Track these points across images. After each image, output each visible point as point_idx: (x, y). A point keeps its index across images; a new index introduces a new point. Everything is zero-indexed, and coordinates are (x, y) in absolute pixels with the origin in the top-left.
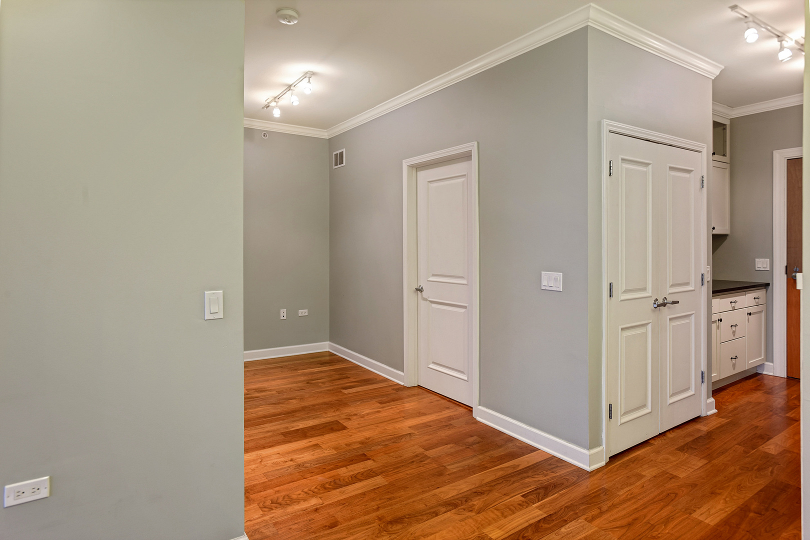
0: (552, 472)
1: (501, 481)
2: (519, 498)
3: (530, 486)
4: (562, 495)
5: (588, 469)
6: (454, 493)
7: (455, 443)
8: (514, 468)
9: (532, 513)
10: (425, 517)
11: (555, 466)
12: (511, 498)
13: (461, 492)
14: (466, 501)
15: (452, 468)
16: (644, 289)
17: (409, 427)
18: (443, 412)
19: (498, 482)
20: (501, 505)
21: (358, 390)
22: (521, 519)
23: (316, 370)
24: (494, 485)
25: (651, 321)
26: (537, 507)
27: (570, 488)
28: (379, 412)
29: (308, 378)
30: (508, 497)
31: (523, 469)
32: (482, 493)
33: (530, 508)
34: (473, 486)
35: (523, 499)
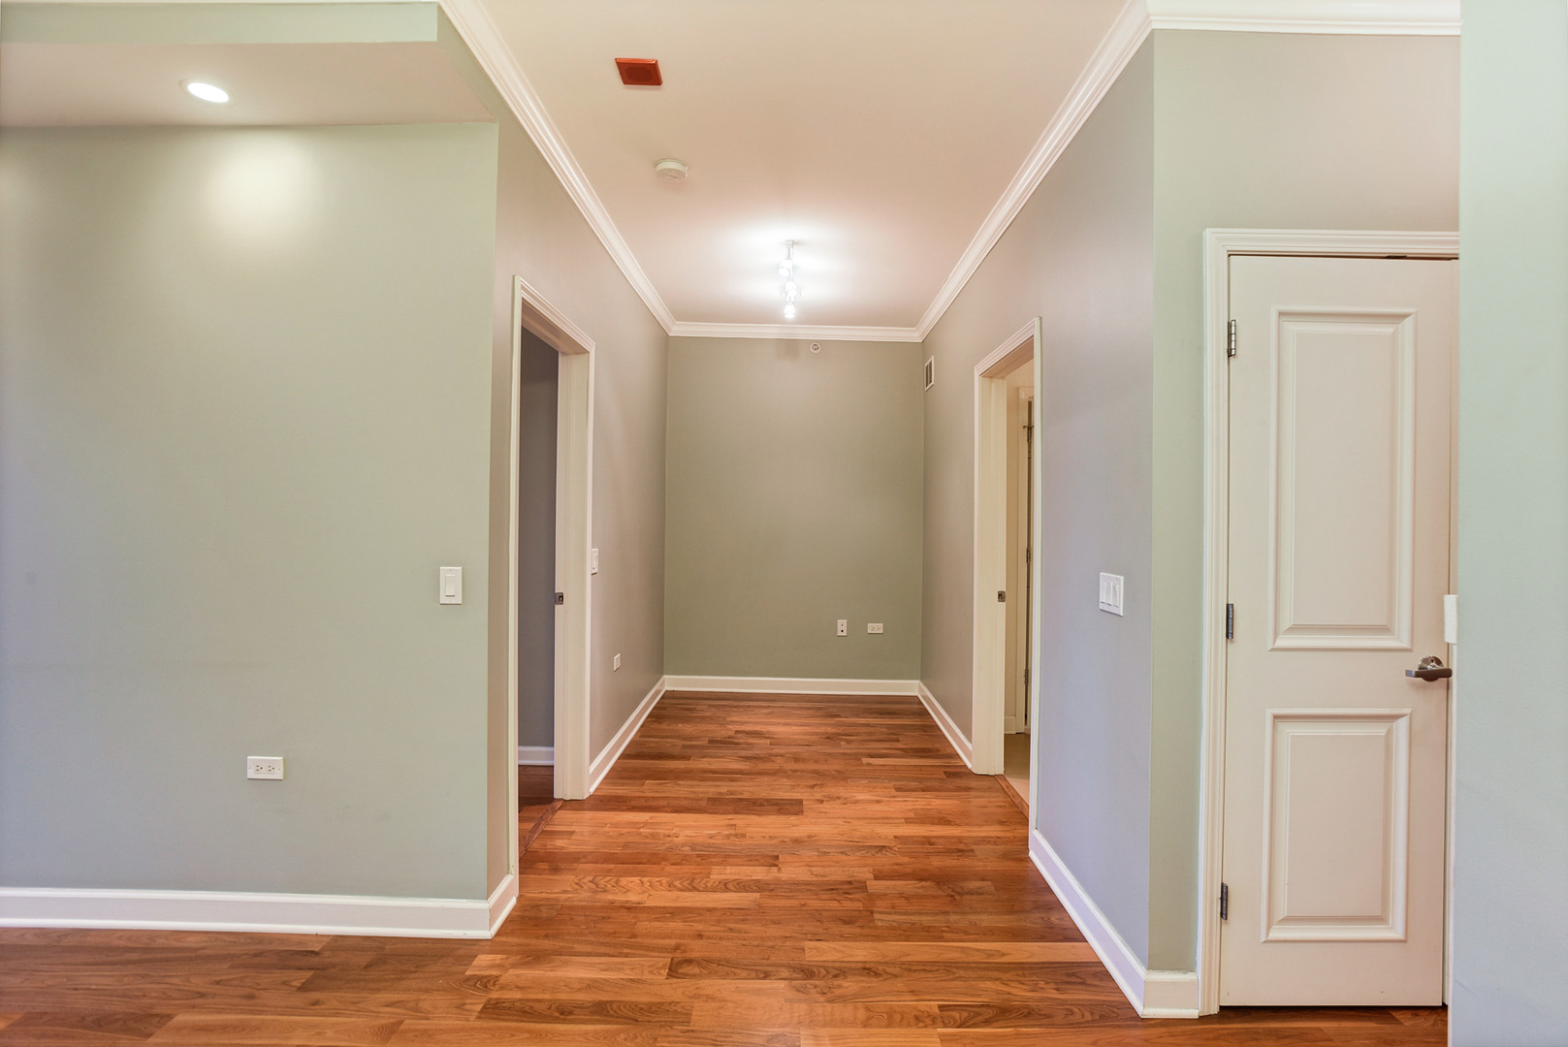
0: (1057, 989)
1: (935, 968)
2: (933, 1006)
3: (979, 996)
4: (1018, 1035)
5: (1143, 1010)
6: (837, 956)
7: (938, 883)
8: (989, 956)
9: (921, 1039)
10: (744, 974)
11: (1078, 980)
12: (916, 1001)
13: (846, 960)
14: (836, 976)
15: (882, 919)
16: (1385, 630)
17: (895, 837)
18: (984, 828)
19: (925, 968)
20: (886, 1005)
21: (888, 763)
22: (887, 1040)
23: (862, 721)
24: (915, 971)
25: (1407, 711)
26: (940, 1035)
27: (1054, 1030)
28: (878, 802)
29: (837, 731)
30: (915, 998)
31: (1009, 963)
32: (876, 974)
33: (930, 1030)
34: (878, 959)
35: (937, 1011)
